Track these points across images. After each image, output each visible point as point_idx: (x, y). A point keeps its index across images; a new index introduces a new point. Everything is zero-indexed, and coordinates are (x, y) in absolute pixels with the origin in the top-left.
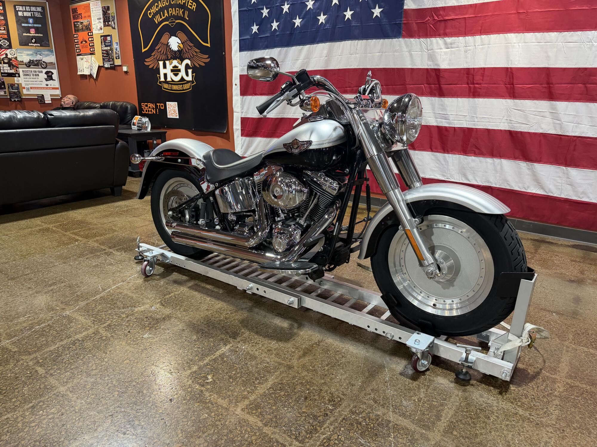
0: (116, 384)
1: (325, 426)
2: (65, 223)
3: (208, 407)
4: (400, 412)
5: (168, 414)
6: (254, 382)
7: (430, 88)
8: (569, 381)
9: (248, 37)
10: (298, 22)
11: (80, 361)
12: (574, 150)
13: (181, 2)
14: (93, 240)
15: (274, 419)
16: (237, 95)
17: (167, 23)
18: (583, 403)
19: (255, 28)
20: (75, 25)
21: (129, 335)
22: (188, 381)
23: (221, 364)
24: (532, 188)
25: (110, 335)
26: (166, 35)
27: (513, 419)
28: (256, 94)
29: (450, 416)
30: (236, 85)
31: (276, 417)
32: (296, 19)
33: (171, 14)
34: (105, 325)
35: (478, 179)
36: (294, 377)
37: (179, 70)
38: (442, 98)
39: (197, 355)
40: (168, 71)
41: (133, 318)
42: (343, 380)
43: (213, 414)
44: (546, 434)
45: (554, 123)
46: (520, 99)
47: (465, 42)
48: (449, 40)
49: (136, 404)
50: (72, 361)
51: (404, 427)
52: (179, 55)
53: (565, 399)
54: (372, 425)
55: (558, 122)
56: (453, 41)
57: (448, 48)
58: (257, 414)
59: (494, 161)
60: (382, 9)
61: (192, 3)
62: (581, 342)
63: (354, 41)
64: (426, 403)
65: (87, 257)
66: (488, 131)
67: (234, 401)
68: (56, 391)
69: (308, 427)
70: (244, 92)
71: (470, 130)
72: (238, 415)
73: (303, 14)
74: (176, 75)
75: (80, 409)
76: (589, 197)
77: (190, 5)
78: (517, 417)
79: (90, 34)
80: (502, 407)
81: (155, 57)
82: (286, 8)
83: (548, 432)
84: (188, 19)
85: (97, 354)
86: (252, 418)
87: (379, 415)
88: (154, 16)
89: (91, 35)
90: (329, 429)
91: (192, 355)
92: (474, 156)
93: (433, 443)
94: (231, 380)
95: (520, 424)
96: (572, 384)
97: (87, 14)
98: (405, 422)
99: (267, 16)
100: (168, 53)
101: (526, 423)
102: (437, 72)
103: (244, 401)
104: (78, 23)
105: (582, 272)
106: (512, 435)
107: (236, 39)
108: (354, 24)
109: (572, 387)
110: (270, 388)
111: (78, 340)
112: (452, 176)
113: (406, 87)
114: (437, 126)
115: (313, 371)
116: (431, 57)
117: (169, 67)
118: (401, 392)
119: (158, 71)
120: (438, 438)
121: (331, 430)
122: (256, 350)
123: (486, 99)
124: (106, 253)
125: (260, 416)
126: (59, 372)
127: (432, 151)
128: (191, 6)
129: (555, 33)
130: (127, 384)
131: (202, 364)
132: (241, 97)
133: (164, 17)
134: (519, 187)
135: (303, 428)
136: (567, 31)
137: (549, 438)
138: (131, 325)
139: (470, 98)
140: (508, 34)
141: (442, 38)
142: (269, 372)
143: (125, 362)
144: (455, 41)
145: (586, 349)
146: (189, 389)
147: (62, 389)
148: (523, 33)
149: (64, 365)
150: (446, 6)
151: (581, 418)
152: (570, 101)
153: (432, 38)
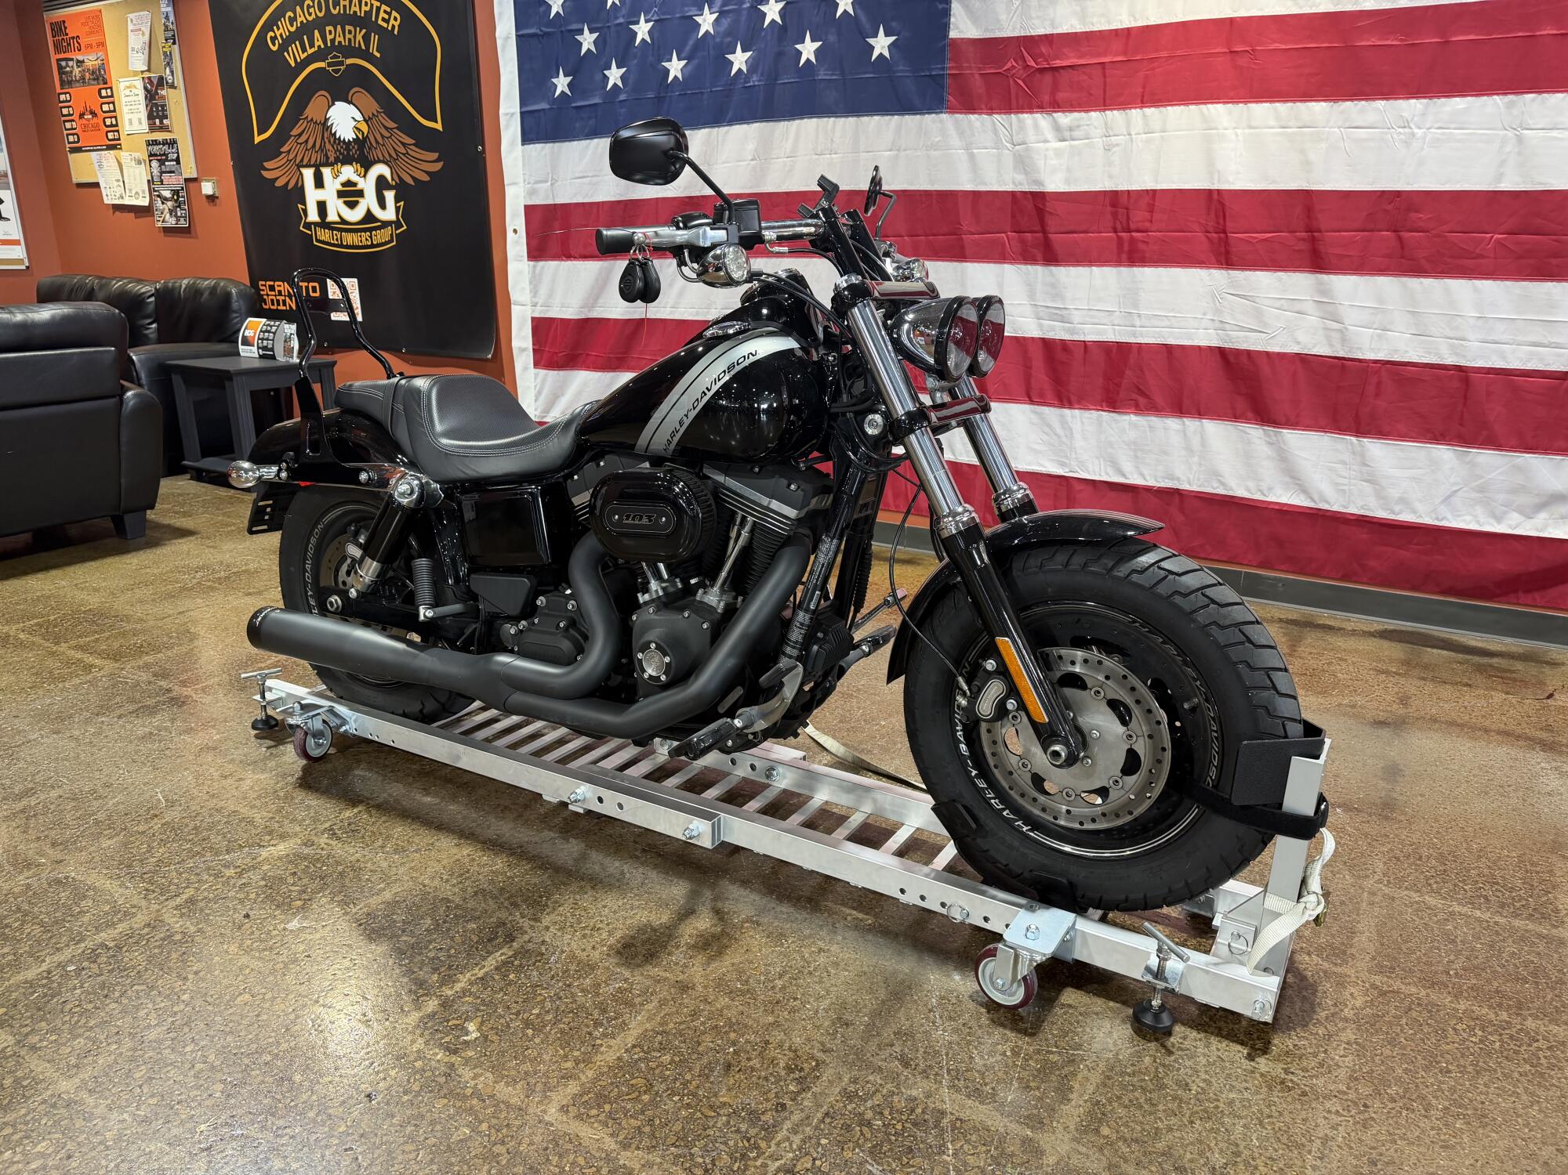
0: (218, 1063)
1: (779, 1137)
2: (52, 618)
3: (471, 1109)
4: (967, 1087)
5: (362, 1136)
6: (590, 1034)
7: (1023, 242)
8: (1377, 979)
9: (544, 106)
10: (675, 67)
11: (114, 1005)
12: (1377, 395)
13: (357, 9)
14: (133, 663)
15: (647, 1129)
16: (518, 259)
17: (322, 65)
18: (1411, 1032)
19: (562, 83)
20: (60, 68)
21: (247, 926)
22: (413, 1042)
23: (501, 989)
24: (1279, 491)
25: (193, 929)
26: (319, 99)
27: (1245, 1085)
28: (568, 256)
29: (1091, 1089)
30: (515, 231)
31: (651, 1120)
32: (670, 60)
33: (333, 41)
34: (179, 899)
35: (1145, 472)
36: (695, 1014)
37: (361, 193)
38: (1053, 268)
39: (435, 970)
40: (329, 193)
41: (254, 877)
42: (821, 1013)
43: (484, 1126)
44: (1325, 1118)
45: (1326, 329)
46: (1243, 270)
47: (1106, 124)
48: (1065, 119)
49: (273, 1115)
50: (90, 1006)
51: (978, 1125)
52: (359, 153)
53: (1367, 1026)
54: (899, 1127)
55: (1335, 325)
56: (1076, 123)
57: (1064, 140)
58: (602, 1117)
59: (1184, 424)
60: (894, 38)
61: (389, 14)
62: (1402, 879)
63: (826, 119)
64: (1031, 1058)
65: (118, 712)
66: (1169, 351)
67: (539, 1087)
68: (49, 1093)
69: (736, 1144)
70: (538, 251)
71: (1123, 348)
72: (552, 1125)
73: (688, 48)
74: (352, 205)
75: (119, 1139)
76: (1414, 512)
77: (384, 19)
78: (1255, 1078)
79: (104, 93)
80: (1219, 1057)
81: (291, 156)
82: (642, 30)
83: (1329, 1112)
84: (378, 55)
85: (159, 982)
86: (590, 1130)
87: (916, 1099)
88: (284, 47)
89: (108, 97)
90: (791, 1145)
91: (421, 969)
92: (1136, 414)
93: (1052, 1160)
94: (530, 1032)
95: (1261, 1097)
96: (1385, 988)
97: (93, 39)
98: (981, 1112)
99: (594, 50)
100: (328, 146)
101: (1275, 1093)
102: (1039, 199)
103: (566, 1086)
104: (70, 63)
105: (1404, 700)
106: (1245, 1126)
107: (512, 111)
108: (822, 75)
109: (1383, 994)
110: (634, 1046)
111: (103, 945)
112: (1082, 464)
113: (962, 239)
114: (1043, 340)
115: (743, 993)
116: (1023, 162)
117: (333, 183)
118: (969, 1034)
119: (300, 193)
120: (1064, 1148)
121: (795, 1147)
122: (593, 948)
123: (1161, 270)
124: (172, 699)
125: (610, 1122)
126: (54, 1038)
127: (1032, 402)
128: (387, 21)
129: (1323, 104)
130: (246, 1061)
131: (450, 993)
132: (532, 263)
133: (313, 50)
134: (1248, 490)
135: (722, 1147)
136: (1352, 100)
137: (1332, 1128)
138: (253, 896)
139: (1120, 266)
140: (1209, 106)
141: (1047, 112)
142: (630, 1004)
143: (240, 999)
144: (1082, 123)
145: (1416, 897)
146: (419, 1064)
147: (65, 1086)
148: (1246, 103)
149: (67, 1018)
150: (1055, 32)
151: (1406, 1071)
152: (1362, 274)
153: (1023, 113)
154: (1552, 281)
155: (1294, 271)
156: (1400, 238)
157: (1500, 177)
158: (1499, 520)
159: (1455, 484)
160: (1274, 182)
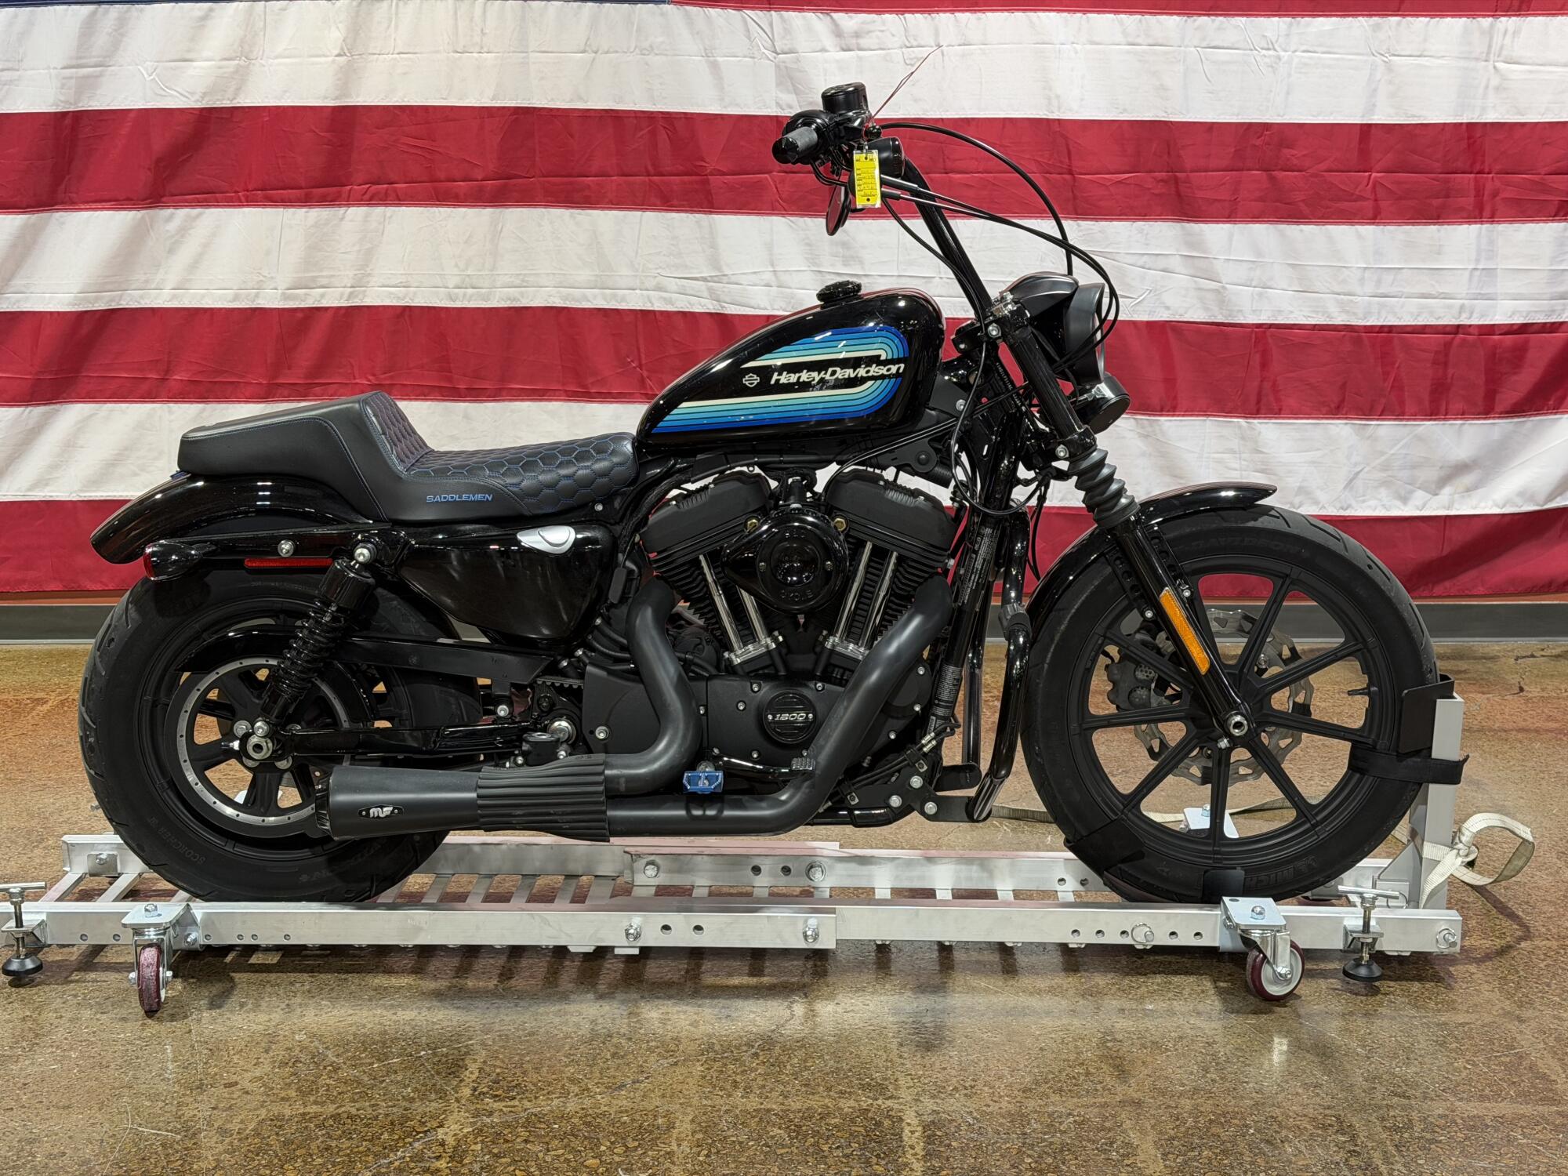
4: (1472, 1096)
6: (1109, 1159)
12: (1264, 365)
36: (1178, 1118)
45: (1198, 289)
46: (1096, 220)
47: (906, 30)
48: (850, 21)
51: (1514, 1116)
54: (1460, 1135)
55: (1212, 284)
56: (865, 28)
57: (849, 50)
64: (1490, 1064)
76: (1316, 502)
87: (1446, 1115)
98: (1505, 1108)
110: (1164, 1155)
113: (708, 179)
116: (788, 78)
122: (994, 1101)
129: (1175, 17)
136: (1208, 15)
140: (1040, 14)
141: (822, 11)
142: (1106, 1129)
144: (873, 28)
148: (1085, 12)
152: (1235, 222)
153: (788, 10)
154: (1435, 224)
155: (1156, 220)
156: (1272, 179)
157: (1371, 108)
158: (1405, 500)
159: (1356, 464)
160: (1125, 110)
